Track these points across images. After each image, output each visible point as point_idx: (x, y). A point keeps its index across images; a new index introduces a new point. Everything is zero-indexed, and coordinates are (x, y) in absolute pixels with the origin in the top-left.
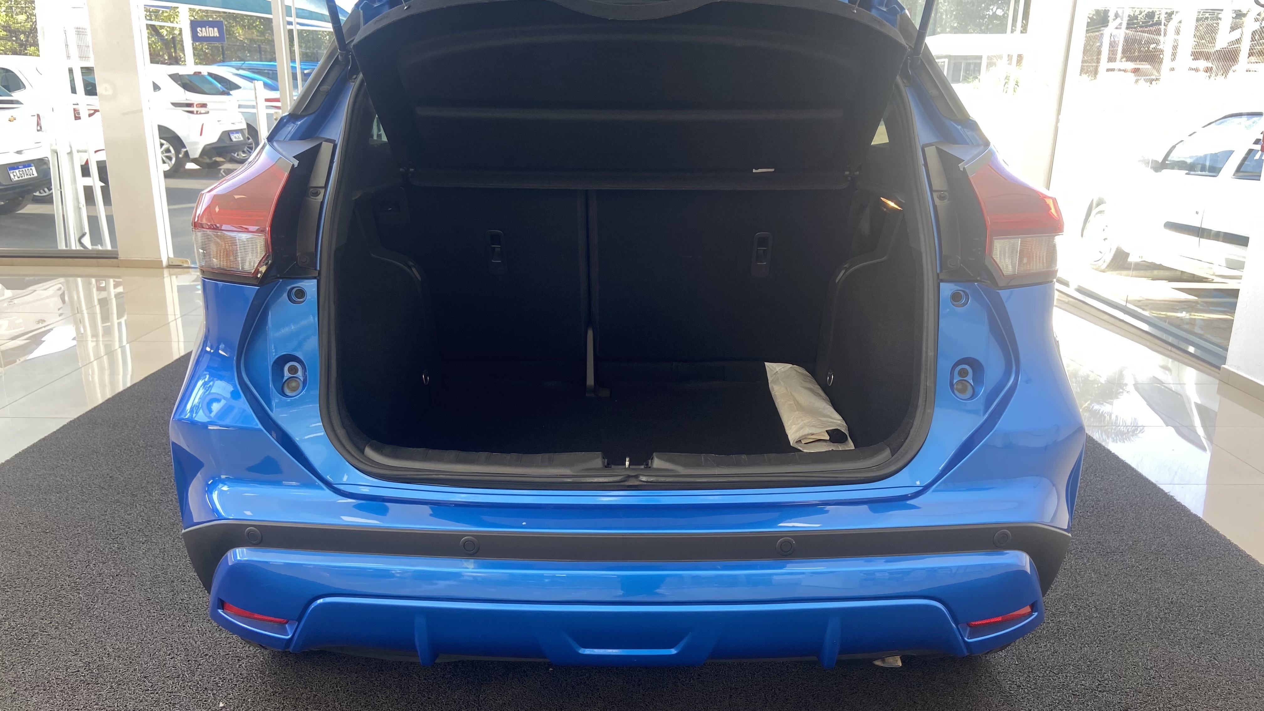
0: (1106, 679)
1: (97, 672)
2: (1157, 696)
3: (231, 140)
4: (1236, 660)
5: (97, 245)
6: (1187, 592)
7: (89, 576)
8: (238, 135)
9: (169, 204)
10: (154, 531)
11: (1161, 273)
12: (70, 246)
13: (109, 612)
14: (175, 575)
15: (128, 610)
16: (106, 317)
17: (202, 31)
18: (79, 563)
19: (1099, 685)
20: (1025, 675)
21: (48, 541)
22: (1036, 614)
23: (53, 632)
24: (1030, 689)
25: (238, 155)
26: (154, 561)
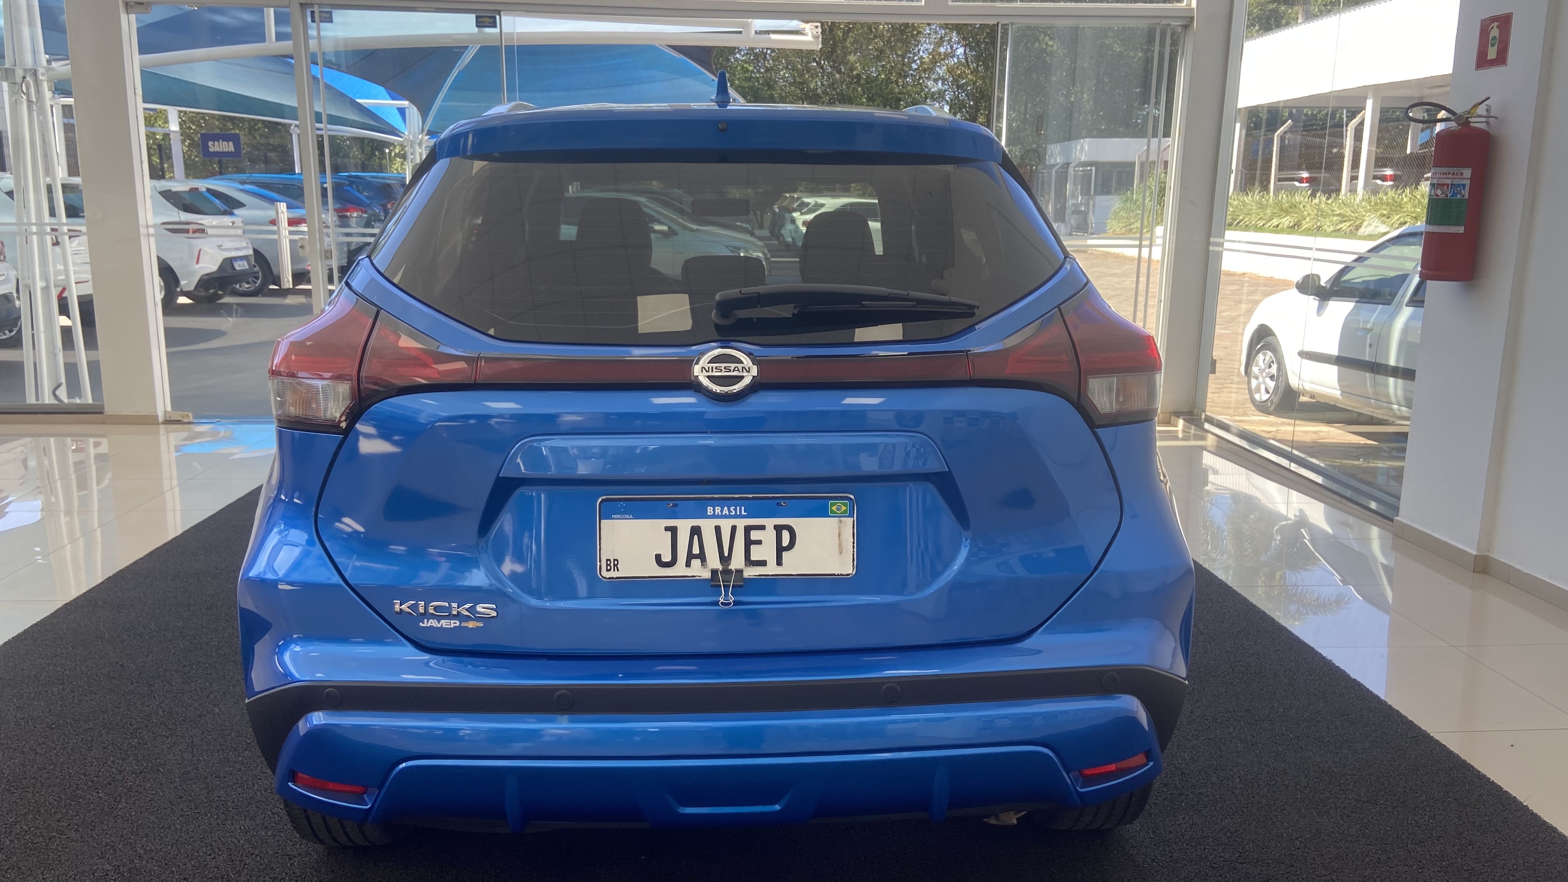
0: (1247, 851)
1: (129, 875)
2: (1301, 866)
3: (234, 269)
4: (1389, 828)
5: (74, 398)
6: (1341, 760)
7: (108, 774)
8: (242, 262)
9: (167, 346)
10: (178, 724)
11: (1341, 415)
12: (43, 400)
13: (136, 812)
14: (208, 770)
15: (158, 810)
16: (83, 484)
17: (214, 145)
18: (94, 760)
19: (1239, 856)
20: (1161, 849)
21: (55, 737)
22: (1152, 763)
23: (73, 834)
24: (1164, 862)
25: (240, 286)
26: (182, 756)
